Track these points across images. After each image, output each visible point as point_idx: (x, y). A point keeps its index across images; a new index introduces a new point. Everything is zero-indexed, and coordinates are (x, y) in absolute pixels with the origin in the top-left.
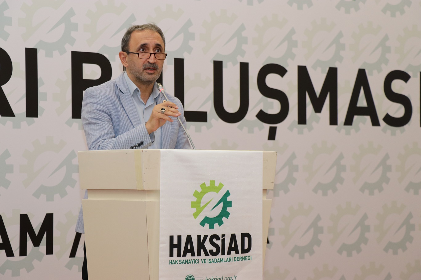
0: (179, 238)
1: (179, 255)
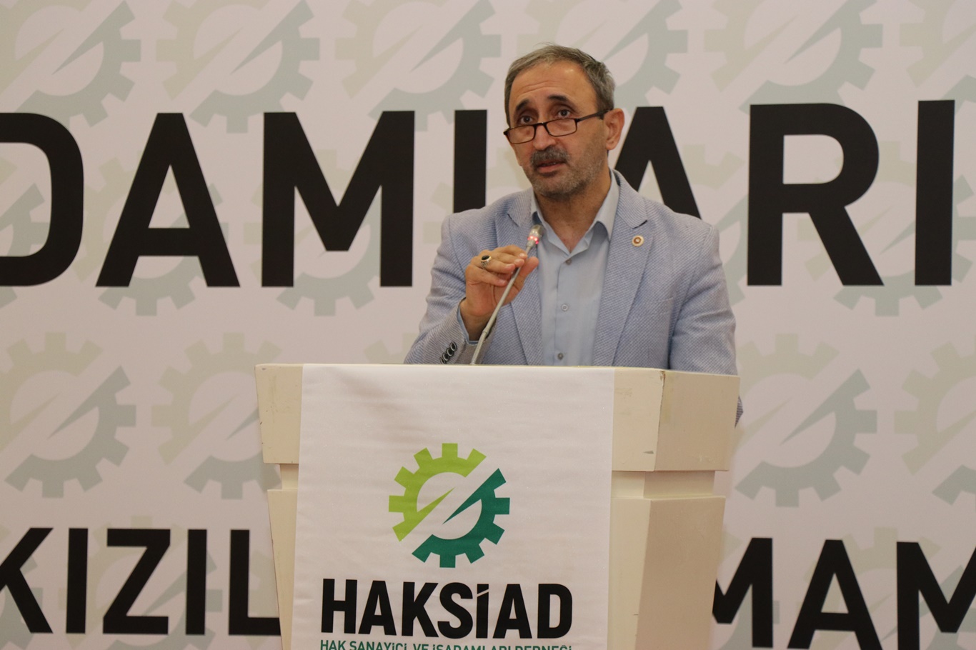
0: (351, 586)
1: (349, 628)
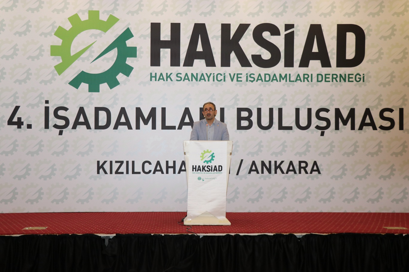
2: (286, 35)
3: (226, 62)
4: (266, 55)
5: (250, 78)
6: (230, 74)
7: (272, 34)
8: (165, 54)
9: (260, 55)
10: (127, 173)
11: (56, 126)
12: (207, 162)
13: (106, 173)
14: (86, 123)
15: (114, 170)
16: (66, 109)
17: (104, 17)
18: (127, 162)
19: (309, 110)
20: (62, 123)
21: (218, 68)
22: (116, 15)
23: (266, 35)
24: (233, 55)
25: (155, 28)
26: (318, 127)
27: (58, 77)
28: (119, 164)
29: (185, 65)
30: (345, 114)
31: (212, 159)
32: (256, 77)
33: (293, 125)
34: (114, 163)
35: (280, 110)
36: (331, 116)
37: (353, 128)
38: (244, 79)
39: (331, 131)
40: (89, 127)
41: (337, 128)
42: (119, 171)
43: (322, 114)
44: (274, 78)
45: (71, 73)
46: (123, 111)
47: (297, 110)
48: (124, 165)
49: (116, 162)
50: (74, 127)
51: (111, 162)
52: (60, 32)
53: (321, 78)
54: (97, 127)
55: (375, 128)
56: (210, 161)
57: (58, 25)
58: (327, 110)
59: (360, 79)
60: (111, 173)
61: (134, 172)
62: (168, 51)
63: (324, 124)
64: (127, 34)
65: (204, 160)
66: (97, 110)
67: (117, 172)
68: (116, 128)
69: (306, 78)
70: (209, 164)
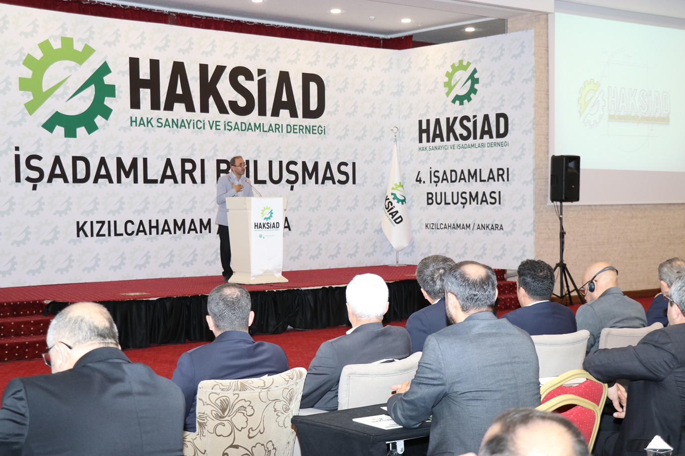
2: (259, 81)
3: (205, 108)
4: (242, 102)
5: (228, 126)
6: (209, 121)
7: (247, 79)
8: (145, 94)
9: (236, 102)
10: (109, 235)
11: (29, 179)
12: (266, 219)
13: (86, 236)
14: (63, 176)
15: (95, 232)
16: (39, 158)
17: (78, 47)
18: (109, 222)
19: (281, 163)
20: (35, 175)
21: (198, 115)
22: (92, 45)
23: (241, 79)
24: (211, 100)
25: (134, 63)
26: (288, 181)
27: (29, 117)
28: (100, 225)
29: (165, 109)
30: (310, 167)
31: (271, 216)
32: (233, 125)
33: (267, 179)
34: (94, 223)
35: (256, 162)
36: (298, 169)
37: (317, 182)
38: (222, 127)
39: (299, 186)
40: (66, 181)
41: (304, 182)
42: (101, 233)
43: (292, 167)
44: (249, 128)
45: (44, 113)
46: (103, 162)
47: (270, 163)
48: (106, 225)
49: (98, 222)
50: (50, 181)
51: (92, 222)
52: (29, 61)
53: (291, 129)
54: (76, 180)
55: (334, 183)
56: (269, 218)
57: (26, 52)
58: (295, 163)
59: (322, 131)
60: (92, 235)
61: (116, 235)
62: (148, 91)
63: (293, 178)
64: (104, 69)
65: (264, 217)
66: (75, 159)
67: (98, 235)
68: (96, 181)
69: (277, 128)
70: (269, 221)
